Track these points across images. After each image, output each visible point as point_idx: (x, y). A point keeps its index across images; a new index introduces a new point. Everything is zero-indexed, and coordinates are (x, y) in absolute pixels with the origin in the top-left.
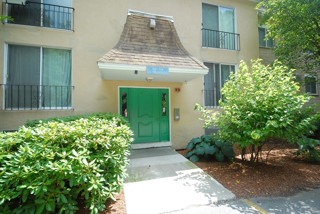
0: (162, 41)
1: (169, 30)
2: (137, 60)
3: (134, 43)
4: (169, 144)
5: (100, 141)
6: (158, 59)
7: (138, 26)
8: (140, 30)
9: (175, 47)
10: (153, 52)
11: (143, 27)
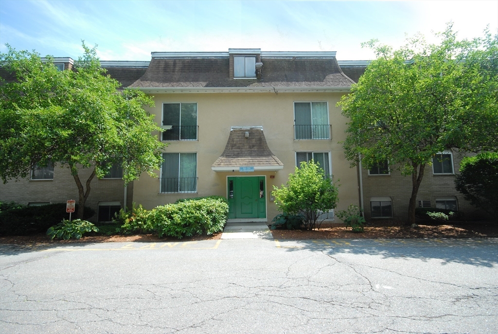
0: (253, 146)
1: (258, 137)
2: (234, 163)
3: (234, 150)
4: (265, 220)
5: (211, 208)
6: (248, 161)
7: (237, 137)
8: (238, 139)
9: (262, 150)
10: (245, 156)
11: (240, 137)
